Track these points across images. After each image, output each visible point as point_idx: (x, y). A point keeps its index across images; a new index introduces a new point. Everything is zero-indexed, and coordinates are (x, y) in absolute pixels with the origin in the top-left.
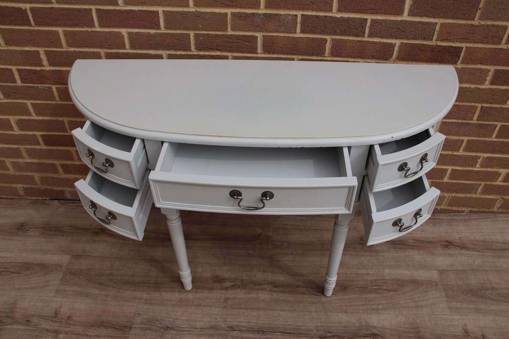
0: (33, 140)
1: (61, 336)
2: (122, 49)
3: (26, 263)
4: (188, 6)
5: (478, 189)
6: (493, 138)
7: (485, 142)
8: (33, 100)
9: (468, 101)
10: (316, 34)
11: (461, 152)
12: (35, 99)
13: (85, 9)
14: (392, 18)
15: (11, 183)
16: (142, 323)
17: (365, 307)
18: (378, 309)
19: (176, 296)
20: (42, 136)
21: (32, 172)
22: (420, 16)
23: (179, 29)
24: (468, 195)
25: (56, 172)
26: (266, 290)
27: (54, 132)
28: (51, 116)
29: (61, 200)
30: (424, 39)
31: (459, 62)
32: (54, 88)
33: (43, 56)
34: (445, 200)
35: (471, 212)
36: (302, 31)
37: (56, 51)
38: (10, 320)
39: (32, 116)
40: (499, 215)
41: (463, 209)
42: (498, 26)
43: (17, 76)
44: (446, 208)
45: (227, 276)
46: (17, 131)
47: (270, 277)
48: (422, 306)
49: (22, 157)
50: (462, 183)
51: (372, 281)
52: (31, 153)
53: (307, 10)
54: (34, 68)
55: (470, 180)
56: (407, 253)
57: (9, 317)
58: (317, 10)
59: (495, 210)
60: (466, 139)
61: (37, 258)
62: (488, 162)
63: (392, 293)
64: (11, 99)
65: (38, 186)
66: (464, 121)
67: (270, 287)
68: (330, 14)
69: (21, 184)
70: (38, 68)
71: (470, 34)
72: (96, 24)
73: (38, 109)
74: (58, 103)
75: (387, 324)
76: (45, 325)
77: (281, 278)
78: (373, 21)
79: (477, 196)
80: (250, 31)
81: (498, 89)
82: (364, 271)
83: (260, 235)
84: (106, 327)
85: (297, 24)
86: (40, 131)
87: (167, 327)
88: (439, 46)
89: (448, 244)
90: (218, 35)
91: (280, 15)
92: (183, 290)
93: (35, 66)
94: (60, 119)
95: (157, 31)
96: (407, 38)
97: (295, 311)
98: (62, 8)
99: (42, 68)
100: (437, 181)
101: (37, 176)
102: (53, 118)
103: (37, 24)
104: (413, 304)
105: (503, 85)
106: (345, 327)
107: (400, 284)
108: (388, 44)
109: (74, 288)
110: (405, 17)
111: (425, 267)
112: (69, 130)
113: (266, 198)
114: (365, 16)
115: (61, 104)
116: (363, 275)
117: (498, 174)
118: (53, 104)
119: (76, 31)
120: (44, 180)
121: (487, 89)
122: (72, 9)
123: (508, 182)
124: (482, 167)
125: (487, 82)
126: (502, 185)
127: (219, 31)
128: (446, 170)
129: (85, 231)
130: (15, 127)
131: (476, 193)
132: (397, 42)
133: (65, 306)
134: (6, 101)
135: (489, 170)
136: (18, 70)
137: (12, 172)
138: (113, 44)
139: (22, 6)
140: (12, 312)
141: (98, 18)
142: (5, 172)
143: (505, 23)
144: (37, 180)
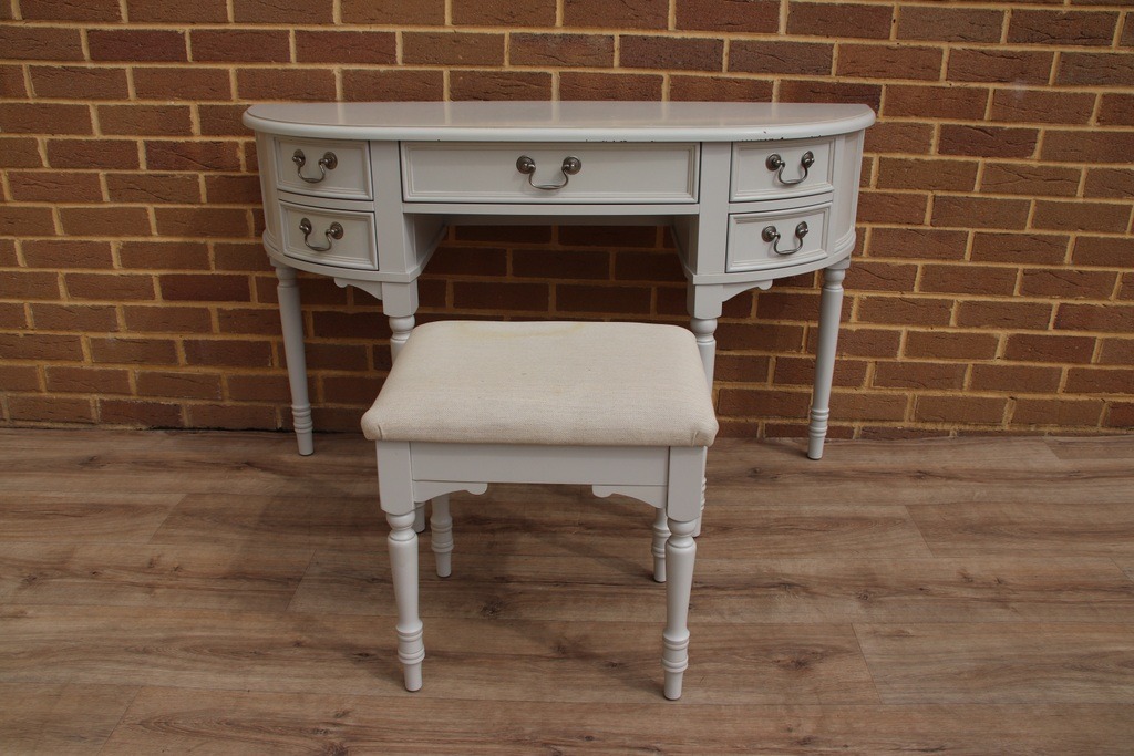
0: (142, 289)
1: (158, 591)
2: (328, 101)
3: (94, 505)
4: (442, 24)
5: (963, 378)
6: (966, 262)
7: (954, 270)
8: (160, 203)
9: (908, 187)
10: (644, 67)
11: (916, 294)
12: (165, 201)
13: (278, 32)
14: (762, 38)
15: (80, 392)
16: (323, 574)
17: (766, 552)
18: (792, 554)
20: (163, 279)
21: (126, 363)
22: (806, 34)
23: (427, 64)
24: (949, 393)
25: (172, 360)
26: (571, 532)
27: (185, 268)
28: (185, 235)
29: (172, 428)
30: (818, 72)
31: (882, 111)
32: (201, 176)
33: (195, 117)
34: (909, 406)
35: (961, 433)
36: (623, 64)
37: (218, 106)
38: (59, 573)
39: (151, 235)
40: (1013, 438)
41: (946, 427)
42: (928, 50)
43: (142, 156)
44: (912, 425)
45: (494, 516)
46: (118, 270)
47: (578, 516)
48: (877, 548)
49: (114, 328)
50: (932, 364)
51: (777, 520)
52: (136, 319)
53: (629, 27)
54: (174, 139)
55: (945, 357)
56: (843, 486)
57: (57, 569)
58: (644, 28)
59: (1006, 428)
60: (920, 263)
61: (120, 497)
62: (970, 314)
63: (818, 534)
64: (121, 202)
65: (131, 398)
66: (910, 227)
67: (578, 529)
68: (665, 34)
69: (98, 392)
70: (182, 140)
71: (888, 63)
72: (293, 56)
73: (167, 223)
74: (204, 207)
75: (811, 571)
76: (127, 577)
77: (600, 518)
78: (732, 43)
79: (966, 394)
80: (539, 65)
81: (954, 162)
82: (762, 508)
84: (249, 579)
85: (613, 51)
86: (160, 268)
87: (374, 579)
88: (843, 84)
89: (921, 475)
90: (489, 73)
91: (587, 36)
93: (177, 135)
94: (201, 241)
95: (390, 68)
96: (790, 72)
98: (242, 30)
99: (189, 139)
100: (885, 360)
101: (133, 372)
102: (188, 240)
103: (197, 59)
104: (861, 546)
105: (960, 154)
106: (729, 576)
107: (832, 523)
108: (761, 82)
109: (191, 532)
110: (782, 36)
111: (879, 502)
112: (213, 265)
113: (570, 168)
114: (719, 36)
115: (209, 210)
116: (760, 512)
117: (993, 341)
118: (192, 209)
119: (258, 70)
120: (146, 383)
121: (935, 162)
122: (257, 32)
123: (1016, 360)
124: (961, 324)
125: (933, 149)
126: (1006, 367)
127: (491, 66)
128: (898, 334)
129: (216, 465)
130: (116, 262)
131: (961, 388)
132: (775, 79)
133: (170, 554)
134: (112, 206)
135: (975, 331)
136: (148, 144)
137: (87, 363)
138: (316, 91)
139: (179, 28)
140: (63, 563)
141: (297, 45)
142: (75, 365)
143: (937, 45)
144: (132, 381)
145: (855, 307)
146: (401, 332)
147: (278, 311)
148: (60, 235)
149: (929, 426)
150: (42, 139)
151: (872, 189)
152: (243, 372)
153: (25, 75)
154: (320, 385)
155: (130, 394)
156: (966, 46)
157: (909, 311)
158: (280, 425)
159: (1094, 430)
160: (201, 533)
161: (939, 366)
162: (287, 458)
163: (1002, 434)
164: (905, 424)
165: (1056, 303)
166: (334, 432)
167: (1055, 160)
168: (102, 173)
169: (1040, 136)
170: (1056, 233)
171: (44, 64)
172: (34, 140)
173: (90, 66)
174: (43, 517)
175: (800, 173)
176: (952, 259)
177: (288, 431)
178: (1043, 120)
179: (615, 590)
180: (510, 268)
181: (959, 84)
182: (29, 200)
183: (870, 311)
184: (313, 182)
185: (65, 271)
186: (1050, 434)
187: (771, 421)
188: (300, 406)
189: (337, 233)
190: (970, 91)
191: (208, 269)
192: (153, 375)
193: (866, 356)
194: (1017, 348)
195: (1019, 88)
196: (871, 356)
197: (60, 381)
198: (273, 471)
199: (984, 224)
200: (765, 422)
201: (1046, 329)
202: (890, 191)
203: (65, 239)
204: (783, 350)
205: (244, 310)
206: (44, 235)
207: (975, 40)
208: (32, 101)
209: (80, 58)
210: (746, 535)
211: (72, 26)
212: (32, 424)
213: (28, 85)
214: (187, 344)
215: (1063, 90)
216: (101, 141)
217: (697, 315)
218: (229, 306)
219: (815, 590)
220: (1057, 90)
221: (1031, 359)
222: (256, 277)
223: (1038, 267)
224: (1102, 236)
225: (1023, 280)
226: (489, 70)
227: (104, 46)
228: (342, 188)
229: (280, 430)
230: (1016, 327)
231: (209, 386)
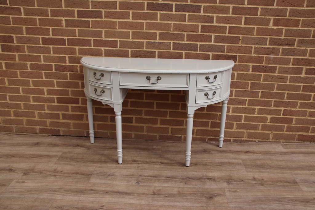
0: (52, 100)
1: (57, 177)
2: (101, 56)
3: (39, 155)
4: (129, 39)
5: (259, 127)
6: (259, 98)
7: (256, 100)
8: (57, 79)
9: (244, 80)
10: (178, 50)
11: (247, 106)
12: (59, 79)
13: (89, 39)
14: (208, 43)
15: (34, 126)
16: (97, 173)
17: (205, 170)
18: (212, 171)
19: (114, 165)
20: (57, 98)
21: (47, 119)
22: (218, 43)
23: (125, 48)
24: (256, 131)
25: (59, 118)
26: (158, 164)
27: (63, 96)
28: (64, 87)
29: (57, 135)
30: (221, 52)
31: (237, 62)
32: (68, 73)
33: (67, 59)
34: (245, 134)
35: (259, 141)
36: (173, 49)
37: (73, 56)
38: (32, 172)
39: (55, 87)
40: (272, 143)
41: (255, 140)
42: (249, 47)
43: (54, 68)
44: (246, 139)
45: (139, 160)
46: (46, 95)
47: (160, 161)
48: (233, 170)
49: (44, 110)
50: (251, 124)
51: (209, 163)
52: (50, 108)
53: (175, 40)
54: (62, 64)
55: (254, 122)
56: (227, 154)
57: (31, 171)
58: (179, 41)
59: (271, 140)
60: (247, 99)
61: (46, 153)
62: (260, 111)
63: (218, 166)
64: (48, 79)
66: (245, 90)
67: (160, 164)
68: (184, 42)
69: (39, 126)
70: (64, 64)
71: (239, 50)
72: (92, 45)
73: (59, 84)
74: (68, 81)
75: (216, 176)
76: (50, 173)
77: (165, 161)
78: (200, 45)
80: (153, 49)
81: (256, 74)
82: (206, 160)
83: (156, 148)
84: (79, 174)
85: (171, 46)
86: (57, 95)
87: (110, 175)
88: (228, 55)
89: (247, 152)
90: (140, 51)
91: (165, 42)
92: (118, 163)
93: (63, 63)
94: (68, 89)
95: (116, 49)
96: (214, 52)
97: (171, 171)
98: (80, 39)
99: (66, 64)
100: (239, 122)
101: (48, 121)
102: (64, 89)
103: (68, 45)
104: (229, 170)
105: (257, 72)
106: (196, 176)
107: (223, 164)
108: (207, 54)
109: (64, 162)
110: (213, 43)
111: (235, 159)
112: (70, 95)
113: (159, 79)
114: (197, 43)
115: (70, 81)
116: (205, 161)
117: (267, 118)
118: (66, 81)
119: (83, 48)
120: (52, 124)
121: (251, 74)
122: (84, 39)
123: (273, 123)
124: (258, 114)
125: (251, 71)
126: (270, 125)
127: (141, 49)
128: (242, 116)
129: (69, 145)
130: (46, 93)
131: (259, 130)
132: (211, 53)
133: (59, 168)
134: (45, 80)
135: (262, 116)
136: (55, 65)
137: (37, 118)
138: (98, 54)
139: (64, 38)
140: (33, 169)
141: (93, 43)
142: (33, 119)
143: (251, 46)
144: (48, 123)
145: (231, 109)
146: (118, 115)
147: (87, 107)
148: (32, 86)
149: (251, 139)
150: (29, 63)
151: (235, 80)
152: (77, 122)
153: (26, 48)
154: (96, 125)
155: (47, 126)
156: (258, 46)
157: (245, 111)
158: (85, 135)
160: (67, 163)
161: (253, 124)
162: (87, 144)
164: (244, 139)
165: (283, 109)
166: (99, 137)
167: (281, 74)
168: (43, 72)
169: (278, 68)
170: (282, 92)
171: (30, 45)
172: (27, 63)
173: (42, 46)
174: (27, 158)
175: (214, 80)
176: (255, 98)
177: (88, 137)
178: (278, 64)
179: (168, 179)
180: (144, 98)
181: (257, 55)
182: (24, 78)
183: (234, 110)
184: (98, 80)
185: (32, 95)
186: (282, 142)
187: (210, 137)
188: (91, 131)
189: (103, 92)
190: (259, 57)
191: (69, 96)
192: (53, 122)
193: (234, 121)
194: (273, 120)
195: (272, 56)
196: (235, 121)
197: (29, 123)
198: (84, 147)
199: (264, 89)
200: (208, 137)
201: (280, 115)
202: (240, 81)
203: (33, 87)
204: (213, 120)
205: (78, 106)
206: (28, 86)
207: (261, 45)
208: (27, 54)
209: (39, 44)
210: (201, 166)
211: (38, 36)
212: (21, 133)
213: (26, 50)
214: (63, 114)
215: (283, 57)
216: (44, 64)
217: (188, 113)
218: (74, 105)
219: (216, 180)
220: (281, 57)
221: (277, 123)
222: (81, 98)
223: (278, 100)
224: (294, 92)
225: (274, 103)
227: (45, 41)
228: (105, 81)
229: (85, 137)
230: (273, 115)
231: (67, 125)
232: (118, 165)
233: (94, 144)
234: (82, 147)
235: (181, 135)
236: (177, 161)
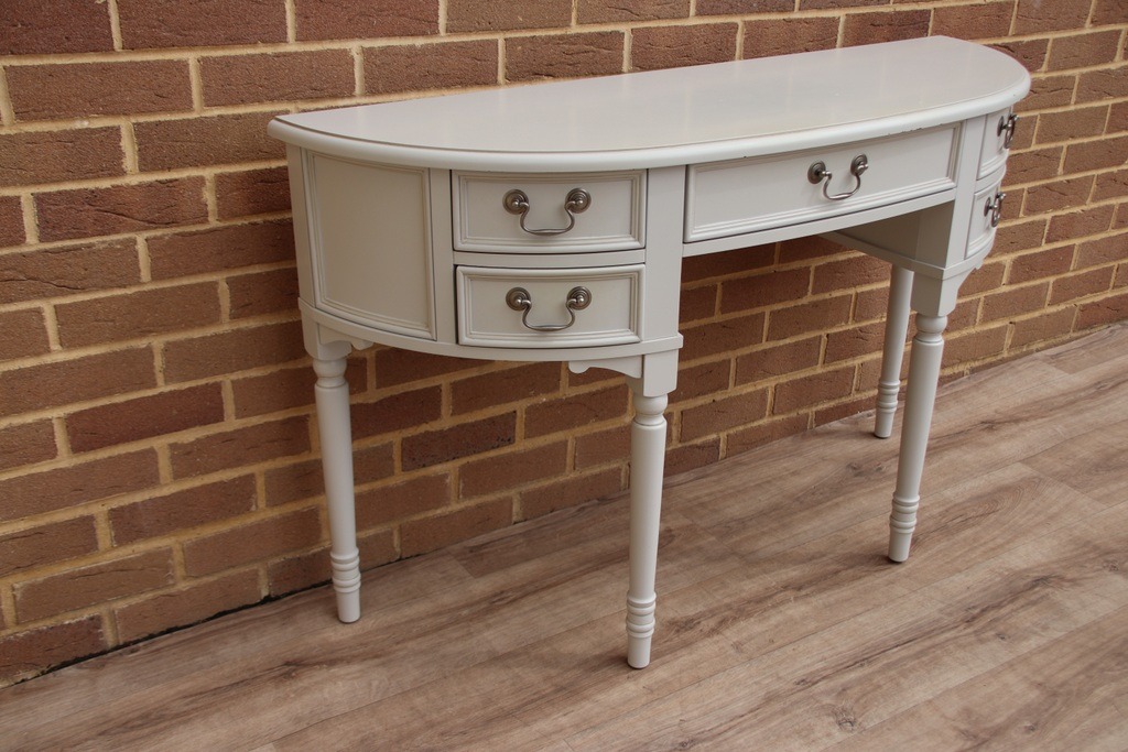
0: (31, 446)
2: (343, 97)
5: (976, 313)
8: (63, 294)
10: (719, 14)
12: (74, 290)
17: (979, 552)
18: (1001, 546)
20: (72, 419)
23: (478, 31)
24: (965, 333)
25: (87, 547)
27: (111, 394)
28: (112, 340)
29: (85, 657)
32: (140, 239)
33: (128, 145)
35: (973, 371)
36: (699, 12)
37: (169, 122)
39: (49, 352)
40: (1013, 363)
41: (961, 368)
43: (30, 219)
47: (770, 580)
48: (1057, 514)
54: (89, 185)
55: (964, 296)
59: (1005, 354)
63: (992, 517)
65: (5, 632)
70: (105, 184)
72: (291, 32)
73: (76, 326)
74: (146, 288)
75: (1040, 558)
79: (978, 328)
80: (610, 22)
86: (65, 403)
88: (899, 13)
89: (989, 426)
90: (553, 37)
92: (633, 672)
93: (98, 178)
94: (141, 343)
95: (430, 41)
99: (118, 182)
101: (11, 588)
102: (117, 347)
103: (130, 46)
104: (1042, 517)
106: (985, 590)
107: (988, 501)
108: (829, 19)
111: (995, 465)
112: (161, 378)
115: (154, 292)
117: (1001, 269)
118: (125, 296)
119: (235, 58)
120: (35, 599)
123: (1016, 283)
126: (1009, 292)
127: (556, 27)
131: (975, 323)
132: (841, 15)
135: (988, 262)
136: (40, 200)
138: (325, 85)
141: (298, 15)
144: (7, 605)
152: (208, 531)
155: (2, 627)
158: (265, 593)
159: (1067, 337)
163: (1003, 361)
165: (1049, 217)
167: (1058, 70)
169: (1050, 46)
170: (1054, 145)
177: (279, 596)
178: (1053, 28)
179: (917, 647)
186: (1038, 351)
187: (821, 407)
189: (579, 300)
190: (1001, 6)
191: (153, 385)
194: (1018, 270)
200: (814, 409)
201: (1040, 245)
204: (833, 325)
205: (213, 436)
214: (116, 514)
218: (188, 436)
219: (1070, 576)
221: (1027, 280)
222: (233, 382)
223: (1038, 183)
224: (1086, 140)
225: (1027, 199)
226: (552, 33)
228: (599, 236)
229: (268, 600)
230: (1017, 250)
231: (154, 570)
232: (644, 680)
233: (370, 624)
234: (332, 663)
235: (718, 431)
236: (831, 556)
